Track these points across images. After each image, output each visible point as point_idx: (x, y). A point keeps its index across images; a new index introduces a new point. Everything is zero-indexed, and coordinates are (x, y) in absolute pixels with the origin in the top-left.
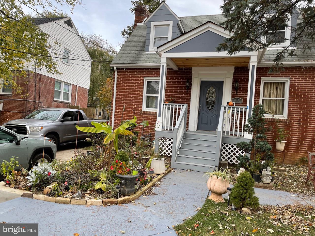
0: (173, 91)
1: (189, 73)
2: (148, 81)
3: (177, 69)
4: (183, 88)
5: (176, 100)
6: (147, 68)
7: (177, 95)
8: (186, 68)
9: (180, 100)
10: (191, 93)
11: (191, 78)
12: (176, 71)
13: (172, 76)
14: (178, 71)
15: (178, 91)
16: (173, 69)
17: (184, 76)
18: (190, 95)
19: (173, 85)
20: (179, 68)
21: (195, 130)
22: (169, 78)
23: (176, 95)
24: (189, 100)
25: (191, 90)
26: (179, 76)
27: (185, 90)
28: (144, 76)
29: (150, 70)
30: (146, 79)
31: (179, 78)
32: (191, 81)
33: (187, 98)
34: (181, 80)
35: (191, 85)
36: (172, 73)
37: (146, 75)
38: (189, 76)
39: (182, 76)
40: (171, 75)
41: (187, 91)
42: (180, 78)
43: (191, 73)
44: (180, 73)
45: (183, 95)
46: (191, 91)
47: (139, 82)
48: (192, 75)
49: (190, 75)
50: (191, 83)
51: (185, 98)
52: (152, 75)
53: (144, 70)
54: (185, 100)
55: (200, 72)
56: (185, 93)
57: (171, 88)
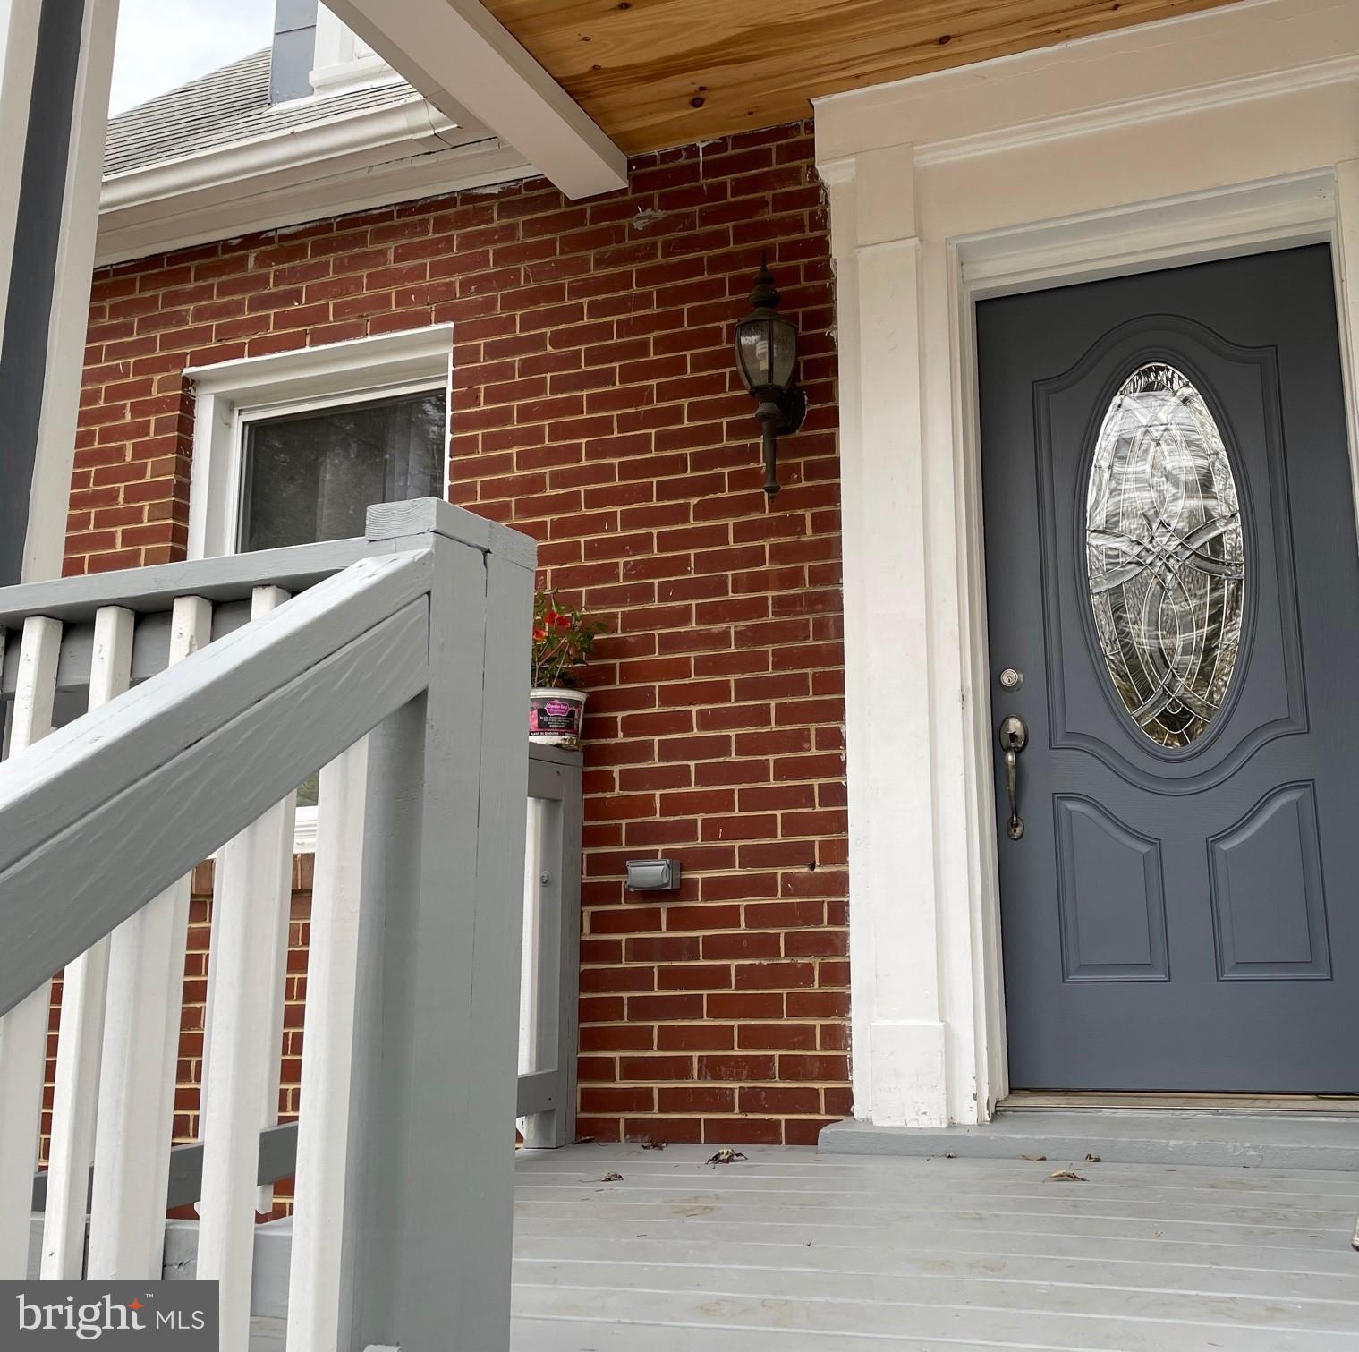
0: (571, 502)
1: (784, 202)
3: (621, 183)
4: (713, 434)
5: (631, 621)
6: (226, 246)
7: (642, 544)
8: (739, 140)
9: (683, 616)
10: (833, 495)
11: (823, 271)
12: (606, 206)
13: (555, 293)
14: (628, 210)
15: (645, 493)
16: (556, 196)
17: (716, 264)
18: (831, 522)
19: (573, 406)
20: (644, 173)
21: (970, 1113)
22: (508, 325)
23: (617, 547)
24: (813, 602)
25: (830, 444)
26: (646, 277)
27: (751, 454)
28: (179, 361)
29: (262, 261)
30: (228, 405)
31: (644, 301)
32: (828, 318)
33: (792, 578)
34: (676, 319)
35: (831, 366)
36: (547, 249)
37: (203, 335)
38: (790, 251)
39: (694, 267)
40: (537, 273)
41: (778, 475)
42: (663, 298)
43: (813, 196)
44: (656, 228)
45: (719, 535)
46: (834, 468)
47: (120, 452)
48: (821, 222)
49: (797, 225)
50: (830, 344)
51: (759, 582)
52: (281, 321)
53: (183, 276)
54: (758, 607)
55: (929, 158)
56: (754, 504)
57: (551, 456)
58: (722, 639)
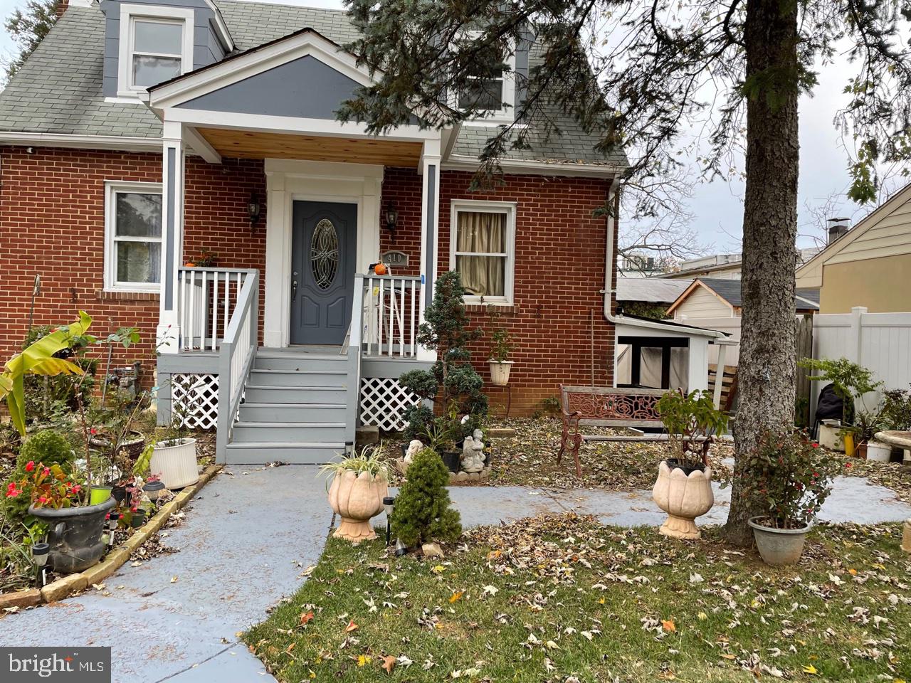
0: (207, 228)
1: (256, 175)
2: (118, 194)
3: (220, 162)
4: (240, 220)
5: (220, 255)
6: (115, 152)
7: (224, 240)
8: (247, 160)
10: (265, 236)
11: (264, 192)
12: (215, 166)
13: (204, 183)
14: (222, 168)
15: (224, 229)
16: (203, 161)
17: (241, 185)
18: (264, 241)
19: (208, 208)
20: (224, 159)
21: (285, 346)
22: (192, 187)
23: (218, 239)
24: (260, 256)
25: (264, 226)
26: (225, 184)
27: (248, 225)
28: (103, 177)
29: (126, 158)
30: (112, 188)
31: (225, 189)
32: (265, 201)
33: (256, 251)
34: (232, 195)
35: (266, 211)
36: (202, 172)
37: (110, 172)
38: (257, 186)
39: (236, 184)
40: (199, 177)
41: (254, 231)
42: (230, 189)
43: (263, 175)
44: (227, 174)
45: (240, 240)
46: (265, 231)
47: (86, 197)
48: (265, 181)
49: (259, 181)
50: (265, 207)
51: (248, 251)
52: (131, 174)
53: (102, 156)
54: (248, 256)
55: (289, 175)
56: (248, 235)
57: (203, 218)
58: (241, 261)
